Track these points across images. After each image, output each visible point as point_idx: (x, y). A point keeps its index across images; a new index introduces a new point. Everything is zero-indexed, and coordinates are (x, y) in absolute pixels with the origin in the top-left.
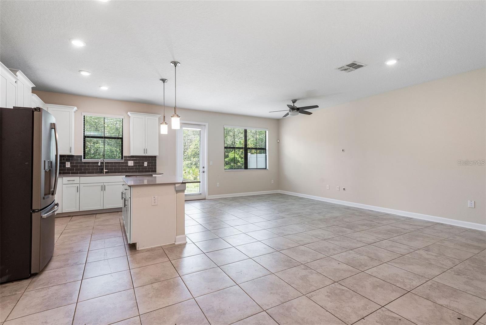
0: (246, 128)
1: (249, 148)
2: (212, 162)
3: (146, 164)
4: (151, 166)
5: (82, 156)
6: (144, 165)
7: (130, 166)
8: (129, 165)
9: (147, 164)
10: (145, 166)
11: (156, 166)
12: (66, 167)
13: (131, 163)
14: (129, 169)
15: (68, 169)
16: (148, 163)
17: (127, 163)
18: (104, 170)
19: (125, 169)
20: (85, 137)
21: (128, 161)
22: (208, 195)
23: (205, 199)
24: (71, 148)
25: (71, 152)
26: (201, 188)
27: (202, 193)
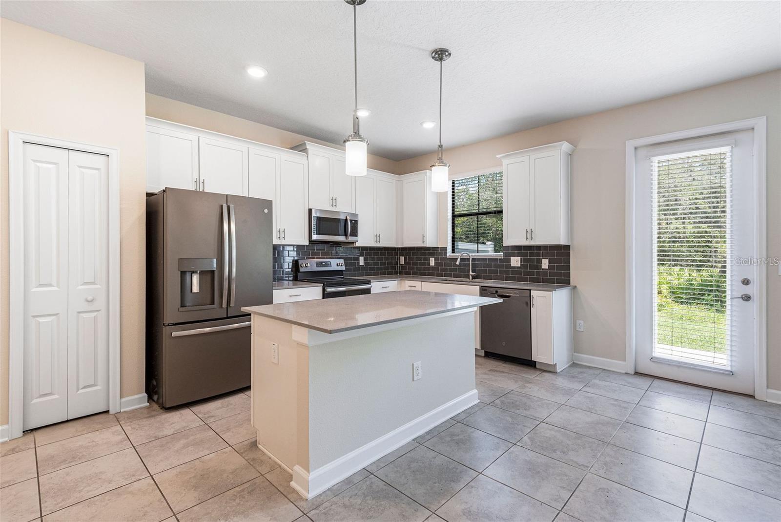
3: (545, 264)
4: (559, 268)
5: (445, 249)
6: (541, 266)
7: (514, 267)
8: (512, 266)
9: (547, 264)
10: (543, 269)
11: (569, 270)
12: (431, 265)
13: (516, 261)
14: (513, 272)
15: (433, 268)
16: (550, 262)
17: (509, 261)
18: (471, 273)
19: (507, 272)
20: (454, 216)
21: (512, 258)
22: (768, 387)
23: (752, 397)
24: (424, 236)
25: (423, 242)
26: (734, 354)
27: (734, 369)
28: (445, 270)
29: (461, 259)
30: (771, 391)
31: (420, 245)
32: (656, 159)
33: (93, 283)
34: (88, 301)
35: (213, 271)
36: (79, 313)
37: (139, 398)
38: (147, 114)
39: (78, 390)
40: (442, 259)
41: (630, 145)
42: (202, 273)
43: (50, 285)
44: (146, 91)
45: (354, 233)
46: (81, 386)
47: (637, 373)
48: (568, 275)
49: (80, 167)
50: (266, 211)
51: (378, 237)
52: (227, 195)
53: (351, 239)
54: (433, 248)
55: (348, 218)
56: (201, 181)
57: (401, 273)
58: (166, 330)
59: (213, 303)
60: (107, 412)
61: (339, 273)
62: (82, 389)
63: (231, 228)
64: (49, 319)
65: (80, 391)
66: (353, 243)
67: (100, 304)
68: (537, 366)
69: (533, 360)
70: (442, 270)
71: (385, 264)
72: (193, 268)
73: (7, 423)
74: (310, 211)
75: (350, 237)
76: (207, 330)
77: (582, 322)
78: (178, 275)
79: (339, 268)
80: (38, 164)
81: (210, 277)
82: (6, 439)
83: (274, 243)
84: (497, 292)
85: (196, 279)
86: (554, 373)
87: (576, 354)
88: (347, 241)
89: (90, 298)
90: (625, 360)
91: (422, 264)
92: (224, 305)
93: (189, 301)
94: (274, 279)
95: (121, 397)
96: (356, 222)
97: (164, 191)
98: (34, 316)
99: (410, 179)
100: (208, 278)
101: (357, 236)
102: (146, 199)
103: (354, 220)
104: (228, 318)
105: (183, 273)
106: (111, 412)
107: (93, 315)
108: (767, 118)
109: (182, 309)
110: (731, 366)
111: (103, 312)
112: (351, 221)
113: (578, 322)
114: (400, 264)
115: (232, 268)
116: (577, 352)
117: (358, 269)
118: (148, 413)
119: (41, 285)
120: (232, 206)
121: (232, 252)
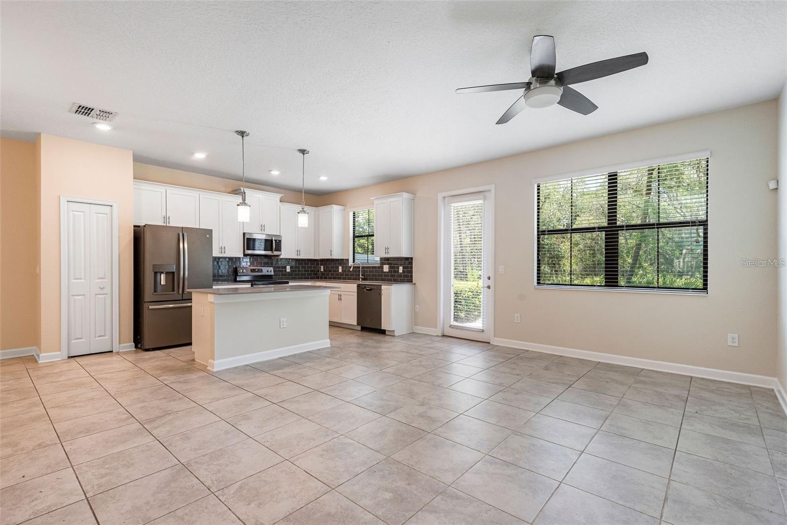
0: (612, 170)
1: (621, 227)
2: (503, 267)
3: (401, 270)
4: (407, 272)
5: (348, 260)
6: (399, 271)
7: (385, 272)
10: (400, 273)
11: (412, 273)
12: (339, 272)
13: (386, 268)
14: (384, 276)
15: (341, 274)
16: (403, 269)
17: (382, 268)
18: (361, 276)
19: (381, 276)
20: (355, 237)
21: (384, 266)
22: (494, 337)
23: (489, 343)
24: (331, 251)
25: (331, 255)
26: (484, 320)
27: (484, 329)
28: (348, 275)
29: (354, 267)
30: (496, 339)
31: (328, 257)
32: (453, 205)
33: (104, 278)
34: (101, 288)
35: (173, 273)
36: (96, 294)
37: (130, 345)
38: (134, 178)
39: (95, 337)
40: (346, 267)
41: (440, 196)
42: (167, 273)
43: (81, 279)
44: (134, 161)
45: (278, 248)
46: (97, 336)
47: (444, 336)
48: (411, 276)
49: (96, 213)
50: (208, 236)
51: (298, 252)
52: (182, 228)
53: (276, 253)
54: (341, 259)
55: (273, 238)
56: (168, 217)
57: (321, 278)
58: (146, 305)
59: (173, 291)
60: (112, 351)
61: (270, 277)
62: (98, 337)
63: (184, 246)
64: (80, 297)
65: (97, 338)
66: (278, 256)
67: (107, 290)
68: (386, 333)
69: (382, 328)
70: (346, 275)
71: (308, 271)
72: (161, 270)
73: (60, 351)
74: (244, 234)
75: (275, 252)
76: (171, 306)
77: (418, 306)
78: (153, 274)
79: (269, 274)
80: (74, 213)
81: (171, 275)
82: (60, 359)
83: (213, 256)
84: (365, 287)
85: (163, 276)
86: (394, 336)
87: (415, 327)
88: (273, 254)
89: (102, 287)
90: (436, 328)
91: (334, 271)
92: (180, 292)
93: (159, 288)
94: (214, 280)
95: (120, 344)
96: (280, 241)
97: (144, 226)
98: (72, 296)
99: (323, 210)
100: (170, 276)
101: (281, 251)
102: (134, 230)
103: (279, 240)
104: (182, 300)
105: (156, 273)
106: (114, 351)
107: (104, 296)
108: (495, 185)
109: (155, 293)
110: (483, 327)
111: (109, 296)
112: (276, 241)
113: (416, 306)
114: (321, 272)
115: (185, 271)
116: (416, 325)
117: (286, 275)
118: (136, 352)
119: (76, 279)
120: (185, 234)
121: (185, 261)
